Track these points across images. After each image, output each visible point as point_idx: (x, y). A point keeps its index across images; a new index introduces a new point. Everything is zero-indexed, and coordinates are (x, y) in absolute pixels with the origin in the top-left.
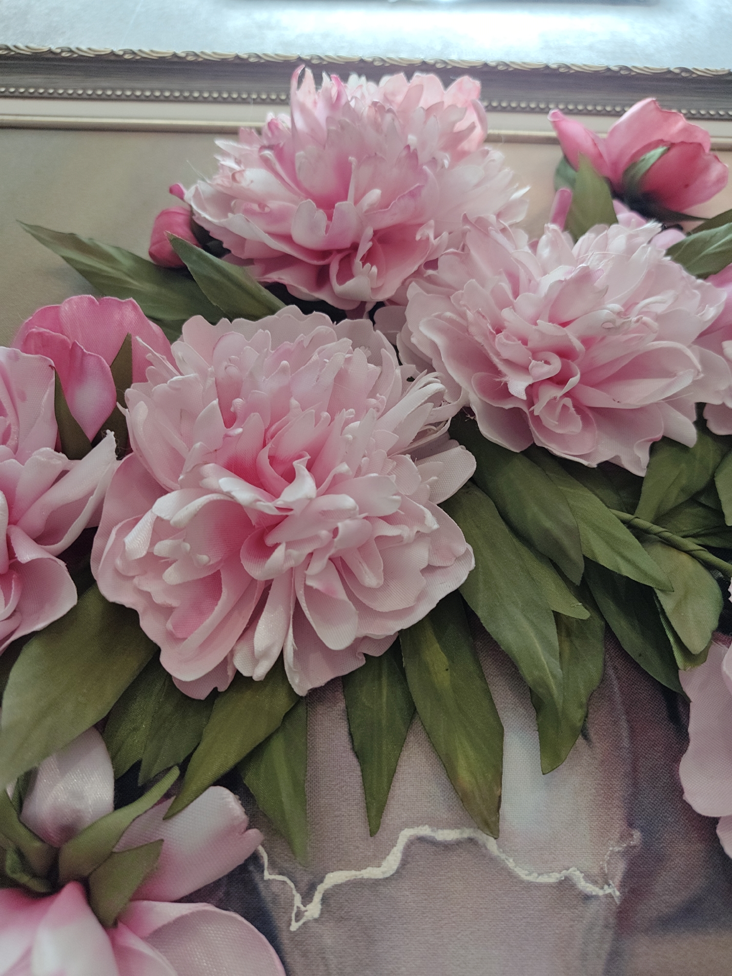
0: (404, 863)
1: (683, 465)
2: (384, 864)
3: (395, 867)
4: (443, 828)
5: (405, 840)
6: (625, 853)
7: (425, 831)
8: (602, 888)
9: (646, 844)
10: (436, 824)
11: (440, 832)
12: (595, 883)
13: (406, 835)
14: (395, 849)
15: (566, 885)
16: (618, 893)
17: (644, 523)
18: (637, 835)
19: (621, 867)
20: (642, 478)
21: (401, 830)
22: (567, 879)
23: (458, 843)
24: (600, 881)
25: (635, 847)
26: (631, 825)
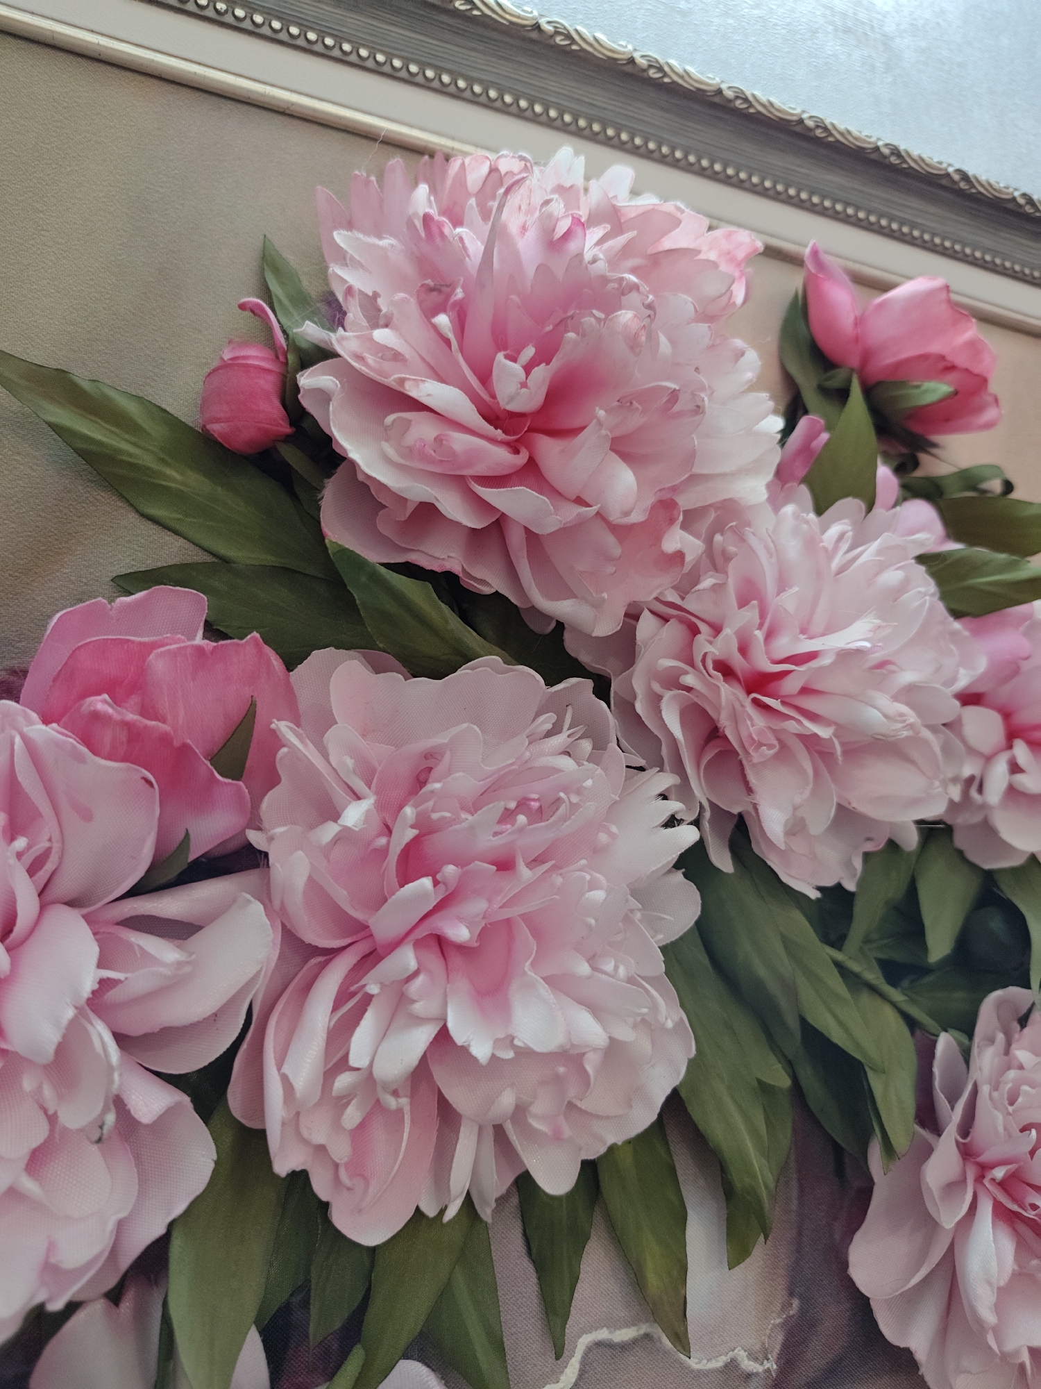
0: (582, 1373)
2: (563, 1378)
3: (574, 1380)
4: (620, 1328)
5: (584, 1348)
6: (783, 1325)
7: (603, 1334)
8: (762, 1364)
9: (803, 1311)
10: (613, 1325)
11: (618, 1332)
12: (756, 1359)
13: (585, 1341)
14: (573, 1360)
15: (732, 1365)
16: (775, 1367)
18: (796, 1303)
19: (780, 1338)
20: (854, 895)
21: (580, 1337)
22: (733, 1360)
23: (635, 1342)
24: (761, 1356)
25: (793, 1316)
26: (791, 1294)
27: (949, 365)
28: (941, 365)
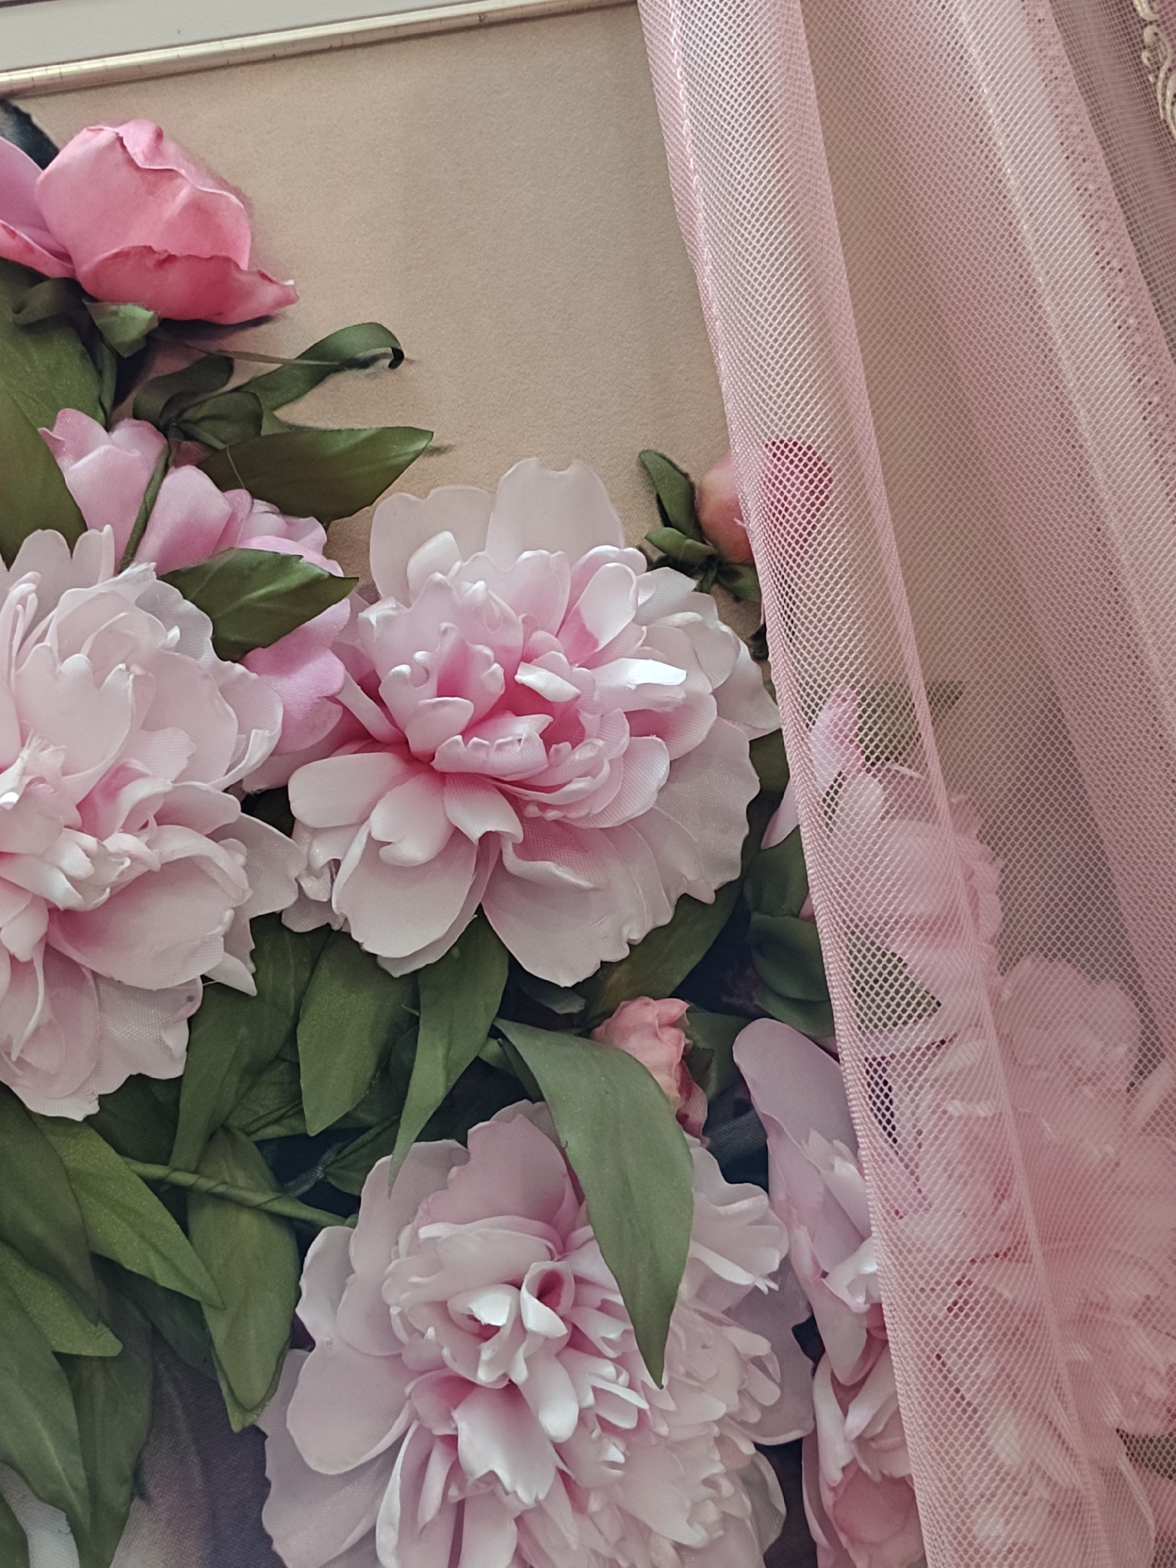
1: (243, 1031)
17: (185, 1178)
20: (180, 1078)
27: (163, 257)
28: (150, 262)
